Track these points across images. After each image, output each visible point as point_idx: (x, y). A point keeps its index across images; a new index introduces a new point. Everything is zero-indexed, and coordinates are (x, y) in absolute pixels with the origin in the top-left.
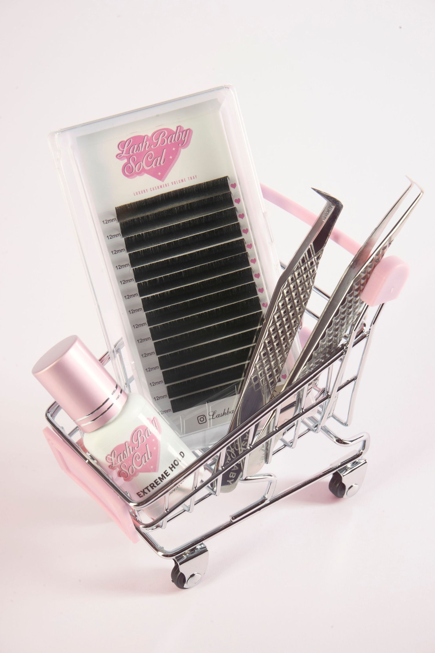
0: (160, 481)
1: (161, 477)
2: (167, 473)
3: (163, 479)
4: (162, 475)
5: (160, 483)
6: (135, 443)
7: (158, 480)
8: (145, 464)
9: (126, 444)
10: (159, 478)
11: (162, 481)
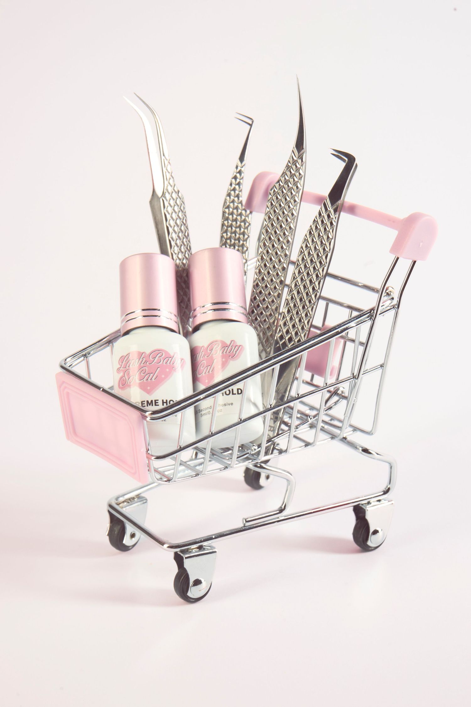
0: (146, 405)
1: (150, 402)
2: (158, 403)
3: (150, 405)
4: (152, 401)
5: (145, 406)
6: (151, 359)
7: (146, 403)
8: (145, 381)
9: (144, 354)
10: (148, 402)
11: (147, 406)
